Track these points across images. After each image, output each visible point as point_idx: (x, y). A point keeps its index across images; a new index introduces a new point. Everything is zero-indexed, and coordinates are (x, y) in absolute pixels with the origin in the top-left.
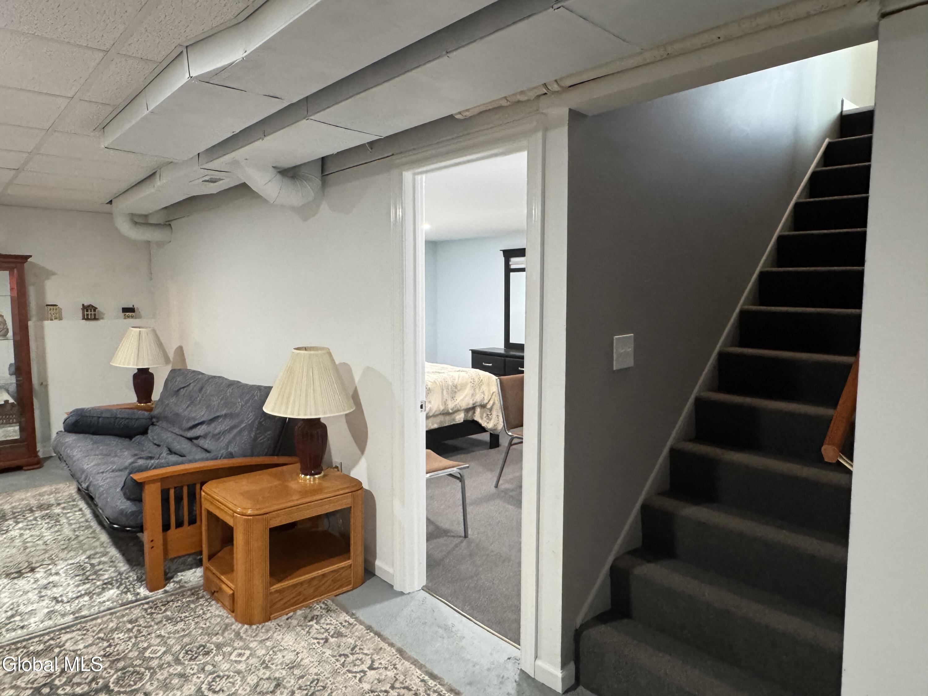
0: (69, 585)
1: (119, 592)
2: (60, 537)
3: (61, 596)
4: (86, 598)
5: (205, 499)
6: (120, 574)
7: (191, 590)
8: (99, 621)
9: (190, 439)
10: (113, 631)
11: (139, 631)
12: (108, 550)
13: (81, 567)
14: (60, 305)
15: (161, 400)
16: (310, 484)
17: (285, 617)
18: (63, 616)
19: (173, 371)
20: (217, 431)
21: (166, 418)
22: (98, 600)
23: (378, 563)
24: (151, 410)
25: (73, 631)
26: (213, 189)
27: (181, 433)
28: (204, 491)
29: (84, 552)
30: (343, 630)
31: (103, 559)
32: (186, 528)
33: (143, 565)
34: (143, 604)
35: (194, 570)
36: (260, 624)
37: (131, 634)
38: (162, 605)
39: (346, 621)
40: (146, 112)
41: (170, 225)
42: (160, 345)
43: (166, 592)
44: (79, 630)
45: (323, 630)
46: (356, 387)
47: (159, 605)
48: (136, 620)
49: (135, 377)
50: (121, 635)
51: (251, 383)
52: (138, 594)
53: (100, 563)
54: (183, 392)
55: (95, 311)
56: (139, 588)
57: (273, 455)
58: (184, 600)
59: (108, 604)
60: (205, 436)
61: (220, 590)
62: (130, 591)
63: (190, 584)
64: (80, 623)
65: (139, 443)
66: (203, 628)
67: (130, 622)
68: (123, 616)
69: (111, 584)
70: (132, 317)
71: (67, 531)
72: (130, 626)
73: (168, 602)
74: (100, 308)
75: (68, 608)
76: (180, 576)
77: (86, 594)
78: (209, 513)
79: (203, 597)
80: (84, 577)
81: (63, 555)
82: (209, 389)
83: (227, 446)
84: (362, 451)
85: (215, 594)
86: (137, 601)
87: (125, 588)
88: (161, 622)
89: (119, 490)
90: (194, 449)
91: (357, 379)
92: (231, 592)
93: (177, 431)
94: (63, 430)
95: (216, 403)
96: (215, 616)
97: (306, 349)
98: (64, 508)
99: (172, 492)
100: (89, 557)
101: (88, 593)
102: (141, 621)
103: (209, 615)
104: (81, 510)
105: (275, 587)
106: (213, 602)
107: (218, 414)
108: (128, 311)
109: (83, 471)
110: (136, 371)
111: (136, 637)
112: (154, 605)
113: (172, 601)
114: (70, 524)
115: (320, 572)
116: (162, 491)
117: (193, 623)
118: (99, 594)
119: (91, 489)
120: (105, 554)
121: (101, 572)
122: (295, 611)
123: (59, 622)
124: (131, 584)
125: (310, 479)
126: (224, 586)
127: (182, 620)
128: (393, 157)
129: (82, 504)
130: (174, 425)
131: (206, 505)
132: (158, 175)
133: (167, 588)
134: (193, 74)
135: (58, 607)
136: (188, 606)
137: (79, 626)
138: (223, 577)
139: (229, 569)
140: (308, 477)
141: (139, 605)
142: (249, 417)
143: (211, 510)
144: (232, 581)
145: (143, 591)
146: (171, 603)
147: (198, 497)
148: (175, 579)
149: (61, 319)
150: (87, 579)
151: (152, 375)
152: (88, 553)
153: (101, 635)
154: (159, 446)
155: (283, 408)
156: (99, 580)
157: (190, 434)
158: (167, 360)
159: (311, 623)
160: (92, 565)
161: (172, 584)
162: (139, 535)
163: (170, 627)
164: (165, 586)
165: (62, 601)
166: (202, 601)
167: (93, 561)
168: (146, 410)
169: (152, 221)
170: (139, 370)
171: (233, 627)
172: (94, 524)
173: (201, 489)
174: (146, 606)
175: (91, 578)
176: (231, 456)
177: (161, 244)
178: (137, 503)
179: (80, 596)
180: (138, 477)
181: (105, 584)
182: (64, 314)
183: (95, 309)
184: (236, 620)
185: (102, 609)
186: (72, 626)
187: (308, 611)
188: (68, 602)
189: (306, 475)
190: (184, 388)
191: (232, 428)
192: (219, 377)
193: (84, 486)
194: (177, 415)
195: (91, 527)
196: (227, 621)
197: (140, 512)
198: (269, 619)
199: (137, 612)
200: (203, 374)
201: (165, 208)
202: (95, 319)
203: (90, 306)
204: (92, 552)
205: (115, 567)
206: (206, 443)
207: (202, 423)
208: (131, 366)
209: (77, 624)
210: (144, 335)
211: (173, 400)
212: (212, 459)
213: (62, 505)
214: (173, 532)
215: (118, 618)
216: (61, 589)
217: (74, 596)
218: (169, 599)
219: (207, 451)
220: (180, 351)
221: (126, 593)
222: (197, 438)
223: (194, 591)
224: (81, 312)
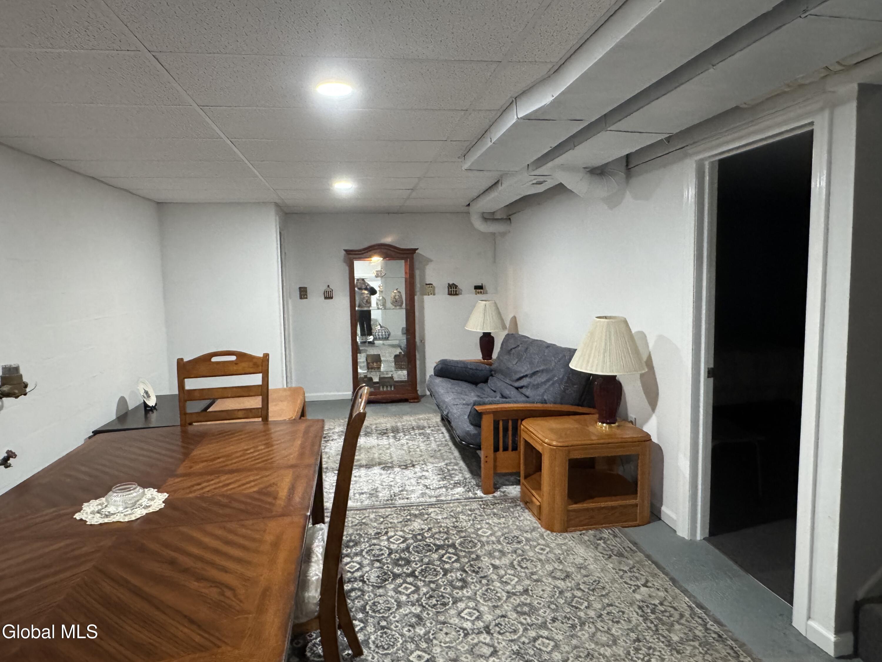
0: (434, 479)
1: (464, 490)
2: (430, 449)
3: (430, 485)
4: (444, 490)
5: (523, 430)
6: (465, 479)
7: (511, 499)
8: (451, 505)
9: (517, 388)
10: (459, 513)
11: (475, 517)
12: (458, 462)
13: (441, 470)
14: (434, 284)
15: (498, 357)
16: (606, 431)
17: (579, 533)
18: (430, 497)
19: (508, 335)
20: (536, 383)
21: (501, 372)
22: (451, 492)
23: (664, 508)
24: (490, 364)
25: (436, 508)
26: (541, 189)
27: (511, 383)
28: (523, 426)
29: (444, 460)
30: (626, 554)
31: (455, 467)
32: (510, 453)
33: (480, 476)
34: (479, 501)
35: (515, 486)
36: (559, 533)
37: (470, 518)
38: (491, 505)
39: (628, 547)
40: (490, 144)
41: (510, 219)
42: (499, 313)
43: (494, 497)
44: (439, 507)
45: (607, 549)
46: (650, 353)
47: (489, 504)
48: (474, 510)
49: (481, 339)
50: (463, 517)
51: (563, 346)
52: (476, 494)
53: (453, 469)
54: (513, 351)
55: (456, 288)
56: (477, 490)
57: (578, 405)
58: (506, 505)
59: (457, 496)
60: (526, 387)
61: (532, 502)
62: (471, 491)
63: (512, 495)
64: (440, 504)
65: (482, 388)
66: (518, 526)
67: (470, 510)
68: (466, 505)
69: (460, 484)
70: (481, 293)
71: (434, 446)
72: (470, 513)
73: (496, 504)
74: (460, 286)
75: (433, 493)
76: (504, 489)
77: (444, 487)
78: (526, 442)
79: (519, 505)
80: (443, 477)
81: (431, 460)
82: (532, 350)
83: (543, 395)
84: (653, 408)
85: (528, 504)
86: (475, 498)
87: (468, 488)
88: (490, 515)
89: (466, 417)
90: (520, 395)
91: (651, 345)
92: (538, 504)
93: (508, 381)
94: (433, 374)
95: (536, 361)
96: (527, 520)
97: (606, 318)
98: (432, 430)
99: (501, 424)
100: (446, 465)
101: (446, 487)
102: (477, 512)
103: (522, 518)
104: (442, 433)
105: (571, 506)
106: (526, 511)
107: (538, 369)
108: (479, 288)
109: (444, 402)
110: (482, 335)
111: (473, 520)
112: (486, 504)
113: (498, 503)
114: (436, 441)
115: (610, 504)
116: (494, 421)
117: (511, 521)
118: (452, 489)
119: (449, 415)
120: (457, 464)
121: (453, 475)
122: (587, 530)
123: (428, 501)
124: (472, 487)
125: (606, 427)
126: (534, 499)
127: (503, 517)
128: (688, 148)
129: (444, 430)
130: (506, 377)
131: (524, 436)
132: (500, 182)
133: (495, 494)
134: (519, 116)
135: (427, 491)
136: (509, 508)
137: (439, 506)
138: (533, 492)
139: (538, 487)
140: (605, 425)
141: (476, 501)
142: (560, 373)
143: (527, 439)
144: (540, 496)
145: (479, 493)
146: (497, 505)
147: (519, 428)
148: (501, 490)
149: (434, 295)
150: (445, 478)
151: (493, 338)
152: (446, 461)
153: (452, 514)
154: (495, 391)
155: (584, 365)
156: (452, 480)
157: (517, 384)
158: (504, 327)
159: (599, 542)
160: (449, 470)
161: (499, 493)
162: (478, 452)
163: (496, 520)
164: (494, 492)
165: (430, 488)
166: (519, 508)
167: (449, 468)
168: (487, 365)
169: (498, 216)
170: (484, 333)
171: (539, 530)
172: (451, 444)
173: (521, 423)
174: (481, 503)
175: (447, 477)
176: (545, 402)
177: (503, 234)
178: (478, 428)
179: (441, 488)
180: (478, 408)
181: (456, 483)
182: (437, 291)
183: (456, 286)
184: (542, 526)
185: (453, 498)
186: (436, 504)
187: (598, 532)
188: (433, 489)
189: (603, 423)
190: (514, 348)
191: (548, 380)
192: (540, 341)
193: (445, 413)
194: (508, 368)
195: (448, 445)
196: (535, 525)
197: (479, 434)
198: (566, 531)
199: (475, 506)
200: (528, 338)
201: (507, 206)
202: (456, 294)
203: (453, 284)
204: (448, 462)
205: (463, 474)
206: (528, 392)
207: (526, 376)
208: (478, 331)
209: (438, 504)
210: (487, 306)
211: (506, 357)
212: (530, 403)
213: (431, 429)
214: (501, 453)
215: (463, 506)
216: (429, 481)
217: (437, 487)
218: (496, 502)
219: (528, 397)
220: (514, 321)
221: (468, 491)
222: (522, 387)
223: (514, 500)
224: (447, 290)
